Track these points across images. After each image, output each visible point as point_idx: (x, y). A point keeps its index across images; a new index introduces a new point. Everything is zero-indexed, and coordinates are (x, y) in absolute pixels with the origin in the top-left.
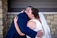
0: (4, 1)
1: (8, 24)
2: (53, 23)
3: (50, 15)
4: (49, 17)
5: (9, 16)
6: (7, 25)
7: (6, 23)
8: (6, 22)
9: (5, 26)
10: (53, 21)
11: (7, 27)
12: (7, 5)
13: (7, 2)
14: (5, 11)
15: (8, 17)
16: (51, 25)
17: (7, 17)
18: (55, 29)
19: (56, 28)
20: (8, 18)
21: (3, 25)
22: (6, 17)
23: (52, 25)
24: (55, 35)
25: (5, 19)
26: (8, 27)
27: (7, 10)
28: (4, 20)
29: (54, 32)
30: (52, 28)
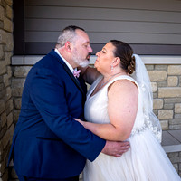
1: (14, 97)
2: (164, 92)
3: (154, 65)
5: (17, 69)
6: (11, 101)
7: (9, 95)
8: (9, 88)
10: (167, 85)
11: (12, 107)
12: (12, 30)
13: (12, 23)
14: (4, 52)
15: (16, 74)
16: (157, 97)
17: (10, 72)
18: (171, 112)
19: (173, 109)
20: (13, 76)
22: (6, 73)
23: (161, 100)
24: (169, 129)
26: (15, 108)
27: (12, 49)
28: (2, 82)
29: (167, 122)
30: (163, 108)
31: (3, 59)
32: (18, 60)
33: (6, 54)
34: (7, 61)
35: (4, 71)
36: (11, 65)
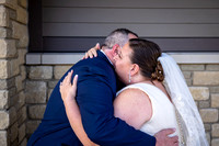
0: (15, 6)
1: (29, 105)
4: (205, 73)
5: (33, 69)
6: (25, 108)
7: (21, 101)
8: (22, 93)
9: (15, 114)
11: (25, 116)
12: (27, 22)
13: (26, 13)
15: (31, 75)
16: (210, 107)
17: (24, 74)
20: (28, 77)
21: (8, 108)
22: (19, 74)
25: (19, 80)
26: (29, 118)
27: (27, 44)
28: (14, 86)
30: (218, 122)
31: (16, 57)
32: (34, 59)
33: (20, 51)
34: (21, 60)
35: (17, 72)
36: (25, 65)
